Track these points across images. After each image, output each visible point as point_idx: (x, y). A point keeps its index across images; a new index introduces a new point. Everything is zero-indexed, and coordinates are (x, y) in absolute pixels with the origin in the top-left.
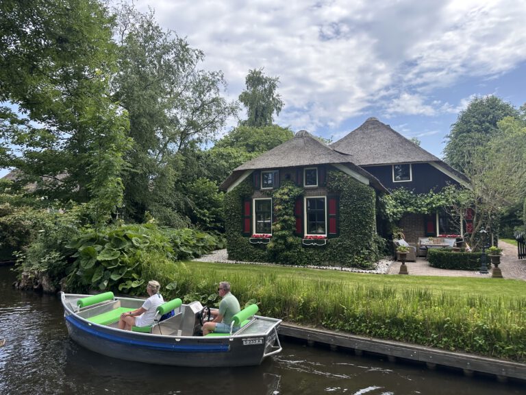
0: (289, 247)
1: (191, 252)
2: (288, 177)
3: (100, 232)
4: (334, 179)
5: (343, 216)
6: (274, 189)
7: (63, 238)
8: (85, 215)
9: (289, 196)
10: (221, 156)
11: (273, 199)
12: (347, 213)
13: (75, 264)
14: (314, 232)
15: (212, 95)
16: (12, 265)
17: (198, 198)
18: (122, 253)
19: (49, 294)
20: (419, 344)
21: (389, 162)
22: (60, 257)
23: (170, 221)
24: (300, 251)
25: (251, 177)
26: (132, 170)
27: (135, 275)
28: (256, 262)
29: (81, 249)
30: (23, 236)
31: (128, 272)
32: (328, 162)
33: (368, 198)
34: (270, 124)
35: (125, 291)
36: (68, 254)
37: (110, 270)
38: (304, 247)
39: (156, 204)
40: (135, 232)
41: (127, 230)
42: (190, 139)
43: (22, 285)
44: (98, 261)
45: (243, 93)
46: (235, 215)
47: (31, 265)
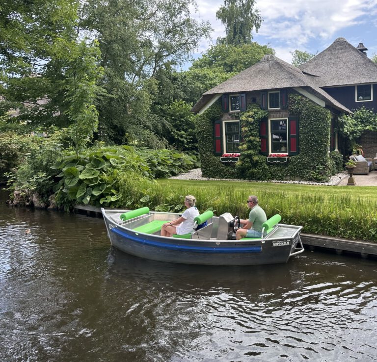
0: (255, 164)
1: (167, 171)
2: (254, 100)
3: (81, 154)
4: (294, 102)
5: (302, 136)
6: (241, 112)
7: (48, 160)
8: (66, 139)
9: (254, 118)
10: (196, 77)
11: (241, 121)
12: (305, 133)
13: (61, 182)
14: (278, 151)
15: (183, 16)
16: (4, 185)
17: (175, 120)
18: (101, 173)
19: (40, 209)
20: (331, 236)
21: (352, 83)
22: (47, 176)
23: (148, 142)
24: (264, 168)
25: (220, 99)
26: (107, 95)
27: (113, 191)
28: (227, 178)
29: (65, 169)
30: (10, 159)
31: (107, 188)
32: (289, 86)
33: (323, 119)
34: (248, 42)
35: (106, 205)
36: (54, 174)
37: (91, 187)
38: (269, 164)
39: (134, 126)
40: (114, 153)
41: (106, 152)
42: (165, 61)
43: (15, 202)
44: (80, 180)
45: (221, 9)
46: (206, 137)
47: (21, 184)
